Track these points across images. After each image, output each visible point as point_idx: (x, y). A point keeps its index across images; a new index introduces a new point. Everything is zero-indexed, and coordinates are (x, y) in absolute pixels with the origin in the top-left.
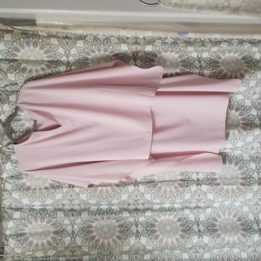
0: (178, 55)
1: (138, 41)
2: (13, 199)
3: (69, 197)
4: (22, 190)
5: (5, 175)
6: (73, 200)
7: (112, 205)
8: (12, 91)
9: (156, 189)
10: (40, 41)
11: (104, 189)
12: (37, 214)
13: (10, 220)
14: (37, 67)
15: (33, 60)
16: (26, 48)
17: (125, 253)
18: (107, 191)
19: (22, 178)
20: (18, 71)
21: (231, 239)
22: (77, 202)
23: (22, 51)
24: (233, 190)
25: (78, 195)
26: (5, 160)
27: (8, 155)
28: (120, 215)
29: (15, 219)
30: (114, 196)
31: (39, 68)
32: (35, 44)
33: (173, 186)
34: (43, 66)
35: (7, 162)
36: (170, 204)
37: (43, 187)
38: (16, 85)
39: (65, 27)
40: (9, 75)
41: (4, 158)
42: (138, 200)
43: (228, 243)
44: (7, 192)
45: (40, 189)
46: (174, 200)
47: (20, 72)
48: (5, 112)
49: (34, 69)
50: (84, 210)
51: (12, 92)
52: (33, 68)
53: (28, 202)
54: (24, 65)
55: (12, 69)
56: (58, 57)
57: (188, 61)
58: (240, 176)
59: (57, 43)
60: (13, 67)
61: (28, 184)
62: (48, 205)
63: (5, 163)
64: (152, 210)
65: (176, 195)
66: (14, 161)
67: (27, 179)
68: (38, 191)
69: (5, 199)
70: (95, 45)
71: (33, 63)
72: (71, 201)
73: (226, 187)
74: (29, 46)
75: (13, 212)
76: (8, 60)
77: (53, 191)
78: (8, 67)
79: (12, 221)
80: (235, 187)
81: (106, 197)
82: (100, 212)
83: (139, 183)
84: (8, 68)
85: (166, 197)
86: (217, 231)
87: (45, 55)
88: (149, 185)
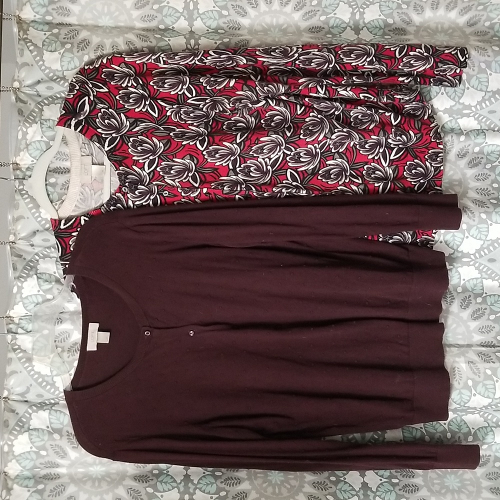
0: (467, 17)
2: (32, 376)
5: (17, 311)
8: (51, 97)
13: (20, 433)
14: (116, 39)
15: (107, 27)
19: (61, 321)
20: (68, 46)
26: (22, 271)
27: (31, 261)
29: (35, 429)
31: (120, 40)
33: (462, 359)
35: (28, 276)
38: (63, 82)
40: (47, 55)
41: (20, 267)
44: (21, 355)
46: (466, 398)
47: (75, 50)
48: (30, 144)
51: (50, 99)
52: (105, 40)
54: (84, 34)
55: (56, 42)
57: (492, 33)
60: (58, 38)
63: (22, 277)
65: (470, 383)
66: (44, 277)
69: (14, 372)
71: (108, 31)
75: (30, 411)
76: (48, 23)
78: (47, 38)
79: (26, 434)
84: (47, 40)
87: (135, 13)
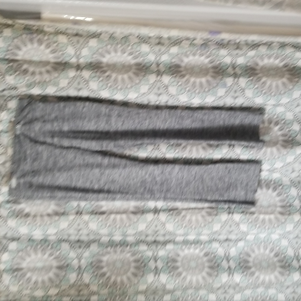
0: (209, 59)
1: (162, 41)
3: (76, 226)
4: (20, 216)
6: (81, 229)
7: (127, 236)
8: (10, 97)
9: (180, 217)
10: (46, 38)
11: (118, 217)
12: (37, 245)
13: (4, 253)
14: (41, 69)
15: (37, 61)
16: (29, 46)
17: (141, 292)
18: (122, 220)
20: (18, 73)
21: (267, 278)
22: (85, 232)
23: (24, 49)
24: (270, 220)
25: (87, 223)
28: (136, 248)
32: (40, 42)
33: (200, 214)
34: (49, 68)
37: (45, 213)
38: (16, 90)
39: (76, 22)
40: (7, 77)
42: (158, 230)
43: (263, 283)
44: (2, 219)
45: (42, 216)
46: (200, 231)
48: (2, 120)
49: (37, 71)
50: (94, 241)
53: (26, 232)
54: (25, 66)
57: (220, 67)
58: (279, 204)
59: (66, 41)
61: (27, 210)
62: (51, 234)
64: (175, 243)
65: (203, 225)
70: (111, 45)
73: (262, 217)
75: (8, 243)
79: (7, 253)
80: (272, 216)
82: (112, 244)
83: (160, 210)
85: (191, 228)
86: (250, 268)
88: (171, 212)
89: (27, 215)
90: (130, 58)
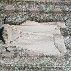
0: (61, 9)
1: (47, 3)
3: (20, 61)
4: (2, 57)
6: (22, 62)
7: (37, 65)
8: (2, 20)
9: (55, 59)
10: (13, 3)
11: (34, 58)
12: (7, 68)
15: (10, 10)
16: (8, 5)
18: (35, 59)
19: (3, 53)
20: (4, 13)
22: (23, 63)
23: (7, 6)
25: (24, 60)
28: (41, 70)
30: (38, 61)
31: (12, 12)
32: (11, 4)
33: (62, 58)
34: (14, 12)
36: (61, 66)
37: (10, 57)
38: (3, 18)
42: (48, 63)
45: (9, 57)
46: (62, 64)
49: (10, 12)
50: (26, 67)
53: (4, 63)
54: (7, 11)
56: (19, 10)
57: (65, 12)
59: (19, 3)
61: (5, 55)
62: (12, 64)
64: (54, 68)
65: (63, 62)
67: (4, 53)
68: (8, 58)
70: (32, 4)
72: (21, 63)
74: (9, 4)
76: (1, 10)
77: (14, 58)
81: (35, 62)
82: (32, 68)
83: (48, 56)
84: (1, 12)
85: (59, 62)
87: (14, 8)
88: (52, 57)
89: (5, 57)
90: (38, 9)
